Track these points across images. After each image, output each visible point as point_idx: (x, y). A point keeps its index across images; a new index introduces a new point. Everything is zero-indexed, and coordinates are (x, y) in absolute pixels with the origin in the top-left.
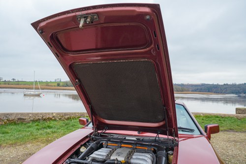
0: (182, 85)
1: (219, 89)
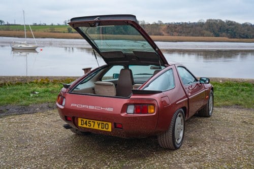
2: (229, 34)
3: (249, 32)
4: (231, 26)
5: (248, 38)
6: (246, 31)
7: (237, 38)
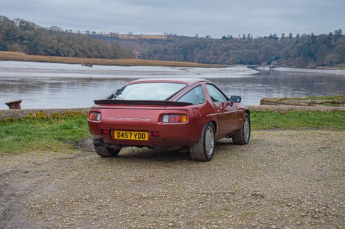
0: (114, 37)
1: (212, 52)
2: (25, 46)
3: (60, 44)
4: (27, 32)
5: (60, 55)
6: (55, 42)
7: (41, 55)
